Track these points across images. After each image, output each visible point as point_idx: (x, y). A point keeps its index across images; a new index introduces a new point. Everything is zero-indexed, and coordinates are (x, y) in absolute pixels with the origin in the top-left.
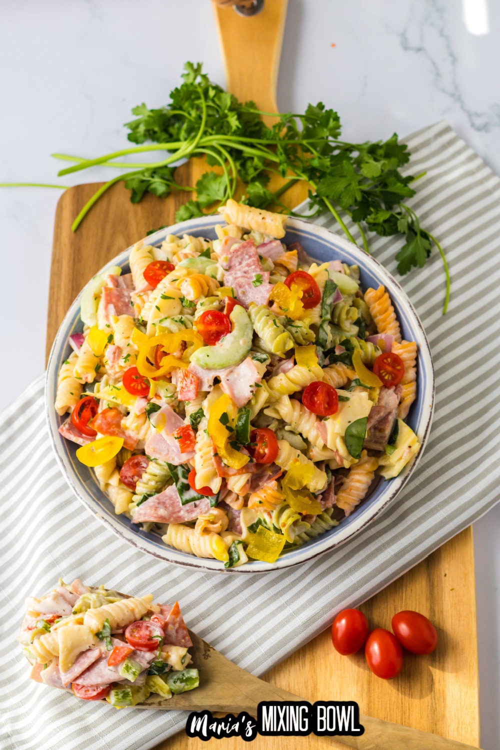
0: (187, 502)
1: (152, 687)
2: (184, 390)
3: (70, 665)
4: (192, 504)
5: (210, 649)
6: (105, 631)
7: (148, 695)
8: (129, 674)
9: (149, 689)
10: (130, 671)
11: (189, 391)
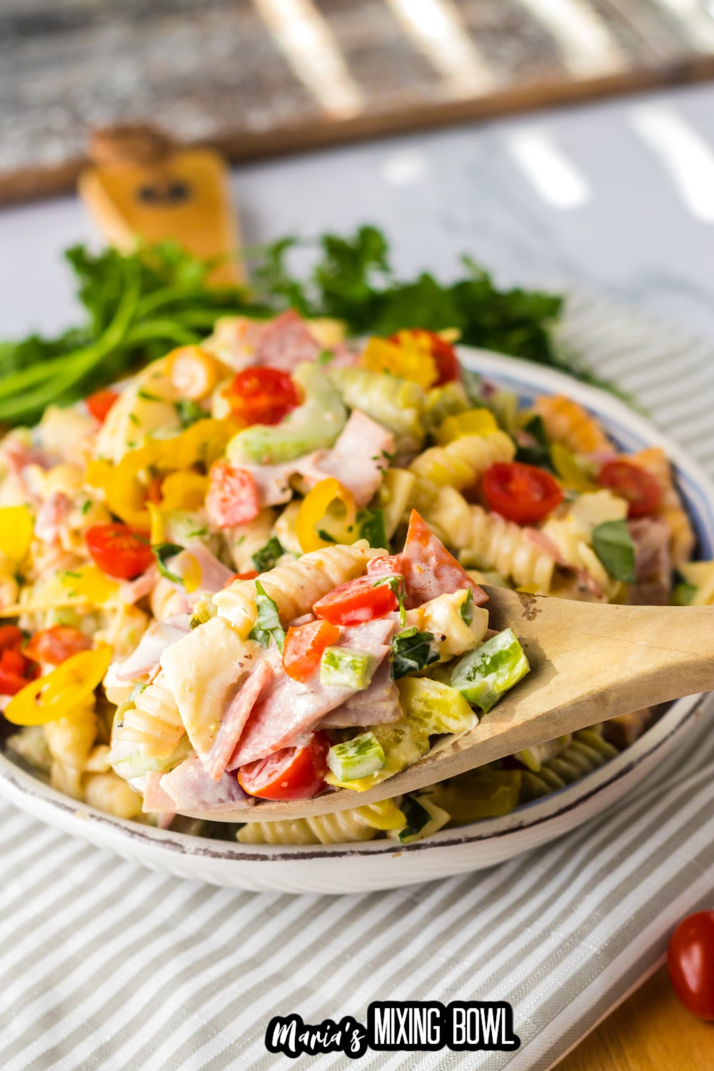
1: (427, 720)
2: (231, 504)
3: (212, 727)
5: (536, 598)
6: (261, 619)
7: (426, 744)
8: (343, 672)
9: (422, 730)
10: (342, 664)
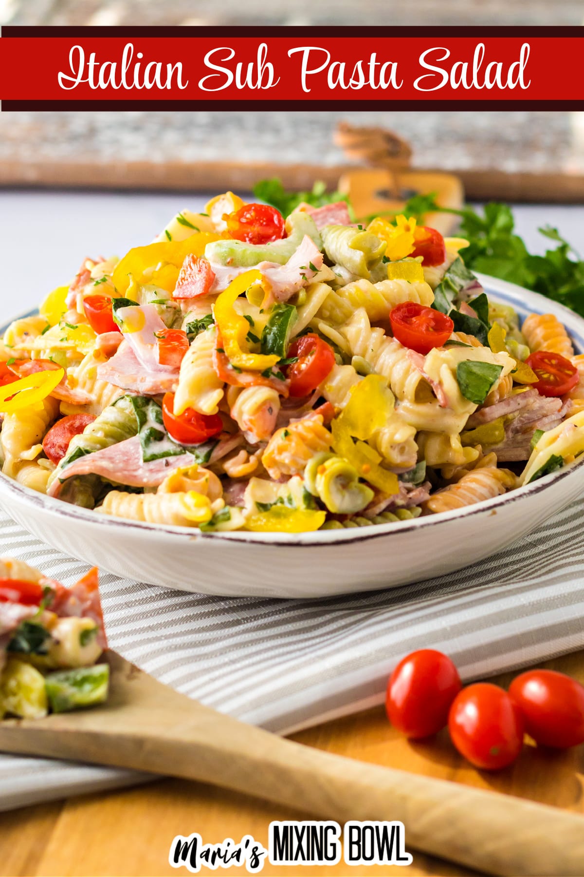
0: (154, 457)
2: (186, 282)
4: (162, 463)
11: (194, 283)
